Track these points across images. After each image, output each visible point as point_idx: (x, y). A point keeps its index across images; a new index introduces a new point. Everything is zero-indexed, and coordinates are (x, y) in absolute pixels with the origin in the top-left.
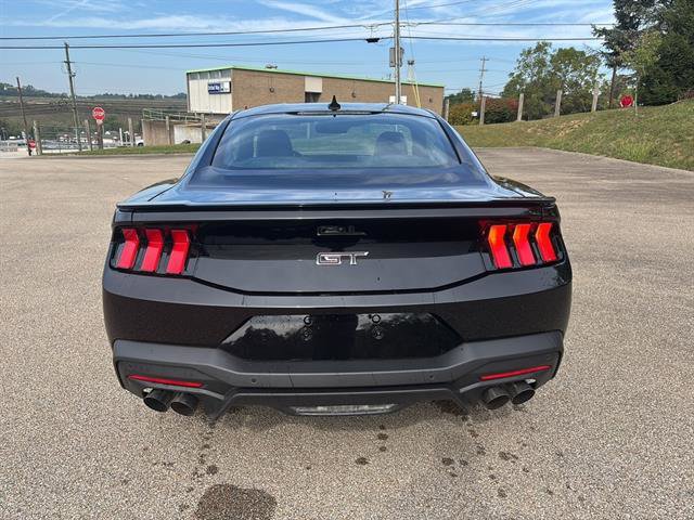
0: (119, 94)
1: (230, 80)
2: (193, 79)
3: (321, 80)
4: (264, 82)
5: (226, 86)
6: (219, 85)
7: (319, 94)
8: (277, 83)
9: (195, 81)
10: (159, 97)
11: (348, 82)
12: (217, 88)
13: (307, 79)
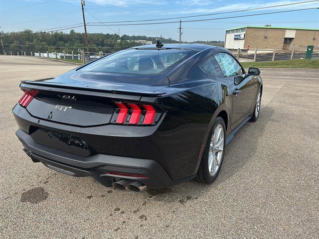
0: (203, 41)
1: (244, 33)
2: (229, 33)
3: (295, 31)
4: (262, 33)
5: (242, 36)
6: (239, 36)
7: (293, 39)
8: (269, 34)
9: (230, 34)
10: (220, 42)
11: (312, 32)
12: (238, 37)
13: (287, 31)
